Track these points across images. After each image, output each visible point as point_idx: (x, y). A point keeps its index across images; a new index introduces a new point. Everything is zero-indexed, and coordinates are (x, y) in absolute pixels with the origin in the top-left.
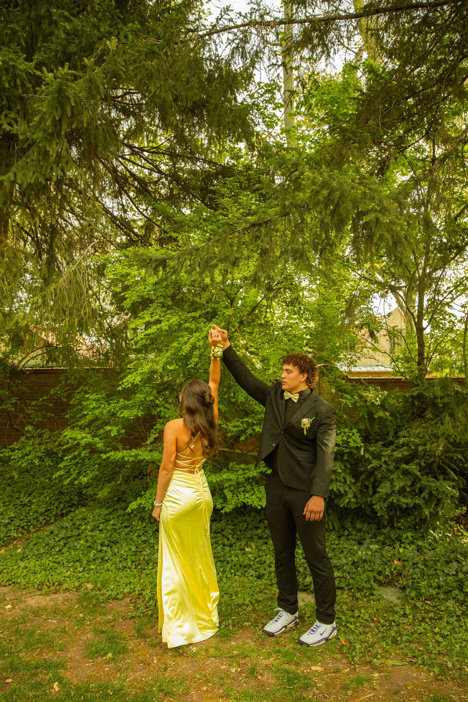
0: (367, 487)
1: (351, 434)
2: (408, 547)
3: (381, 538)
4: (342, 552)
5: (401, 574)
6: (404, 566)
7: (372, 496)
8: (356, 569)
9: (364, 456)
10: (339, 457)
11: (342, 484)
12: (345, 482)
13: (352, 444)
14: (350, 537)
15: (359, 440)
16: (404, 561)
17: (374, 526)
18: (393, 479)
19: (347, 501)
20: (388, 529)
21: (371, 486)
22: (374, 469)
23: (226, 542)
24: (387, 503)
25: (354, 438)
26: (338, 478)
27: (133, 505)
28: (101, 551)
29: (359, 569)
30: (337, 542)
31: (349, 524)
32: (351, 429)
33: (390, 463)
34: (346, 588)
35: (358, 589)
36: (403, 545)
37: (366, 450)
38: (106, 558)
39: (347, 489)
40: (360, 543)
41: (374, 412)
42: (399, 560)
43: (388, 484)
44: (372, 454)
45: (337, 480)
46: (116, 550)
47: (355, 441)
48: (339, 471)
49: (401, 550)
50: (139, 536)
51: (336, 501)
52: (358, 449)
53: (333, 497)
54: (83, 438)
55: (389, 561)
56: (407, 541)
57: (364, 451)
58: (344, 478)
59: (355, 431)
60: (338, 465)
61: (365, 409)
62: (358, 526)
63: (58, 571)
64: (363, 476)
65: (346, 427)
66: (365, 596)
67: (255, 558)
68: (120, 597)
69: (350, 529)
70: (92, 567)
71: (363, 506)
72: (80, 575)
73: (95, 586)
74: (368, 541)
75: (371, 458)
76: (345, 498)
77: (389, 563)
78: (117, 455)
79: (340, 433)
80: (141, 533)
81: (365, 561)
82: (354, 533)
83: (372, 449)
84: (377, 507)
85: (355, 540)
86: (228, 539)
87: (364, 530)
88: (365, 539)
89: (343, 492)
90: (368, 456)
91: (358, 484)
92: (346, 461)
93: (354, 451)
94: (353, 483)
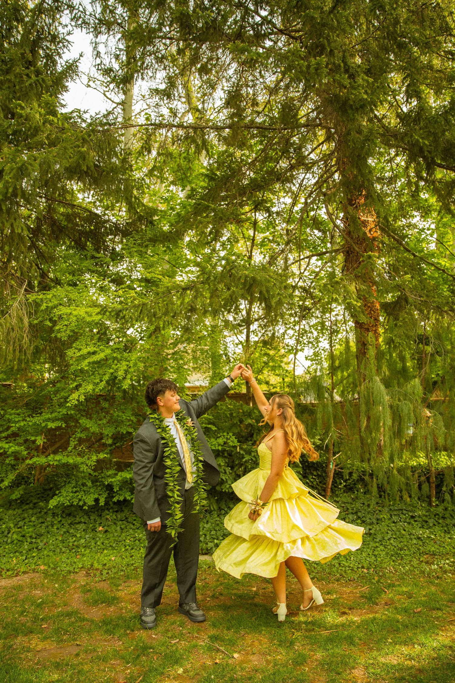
1: (229, 437)
9: (239, 452)
10: (221, 454)
11: (224, 474)
13: (231, 444)
15: (236, 441)
19: (228, 486)
22: (246, 462)
23: (132, 526)
25: (232, 440)
27: (53, 503)
28: (31, 543)
31: (224, 506)
32: (228, 433)
37: (241, 448)
38: (40, 548)
41: (244, 420)
44: (245, 450)
46: (45, 540)
47: (233, 442)
48: (222, 464)
50: (58, 529)
51: (218, 488)
52: (235, 447)
54: (10, 447)
57: (239, 449)
58: (224, 470)
59: (231, 434)
61: (238, 418)
63: (4, 561)
64: (237, 468)
65: (224, 432)
68: (76, 570)
70: (34, 554)
72: (26, 561)
73: (49, 566)
76: (226, 484)
78: (41, 460)
79: (221, 436)
80: (59, 526)
83: (245, 447)
86: (134, 524)
90: (242, 452)
91: (233, 474)
92: (225, 457)
93: (232, 449)
94: (230, 473)
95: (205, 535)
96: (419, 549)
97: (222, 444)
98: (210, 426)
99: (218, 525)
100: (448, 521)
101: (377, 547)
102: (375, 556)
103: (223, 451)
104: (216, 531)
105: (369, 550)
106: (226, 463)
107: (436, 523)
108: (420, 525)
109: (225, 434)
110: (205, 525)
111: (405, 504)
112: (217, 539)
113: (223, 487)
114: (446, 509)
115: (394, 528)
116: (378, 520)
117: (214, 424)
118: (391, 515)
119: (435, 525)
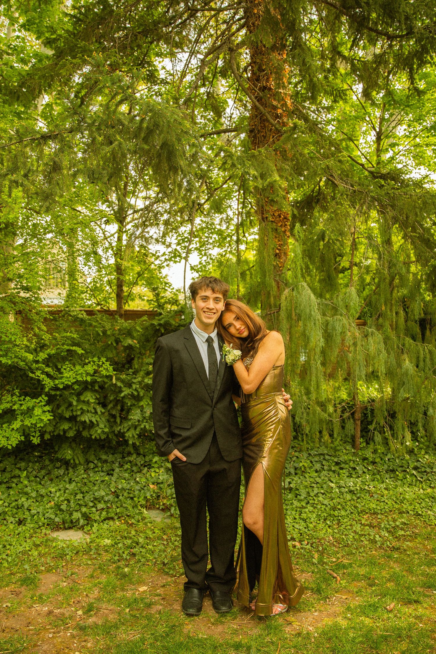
0: (114, 416)
1: (101, 363)
2: (157, 470)
3: (128, 466)
4: (95, 484)
5: (158, 497)
6: (161, 489)
7: (120, 425)
8: (118, 498)
9: (116, 384)
10: (90, 387)
11: (93, 415)
12: (96, 413)
13: (104, 373)
14: (96, 470)
15: (111, 368)
16: (158, 483)
17: (118, 456)
18: (142, 406)
19: (99, 431)
20: (134, 456)
21: (118, 415)
24: (138, 429)
25: (105, 367)
26: (89, 409)
29: (120, 497)
30: (85, 476)
32: (99, 358)
33: (139, 390)
34: (116, 517)
35: (128, 516)
36: (153, 470)
37: (118, 379)
39: (99, 419)
40: (110, 473)
41: (122, 340)
42: (153, 484)
43: (138, 411)
44: (122, 381)
45: (88, 411)
47: (106, 370)
48: (92, 401)
49: (153, 474)
51: (85, 434)
52: (110, 377)
53: (81, 429)
55: (145, 486)
56: (156, 465)
57: (116, 379)
58: (94, 409)
59: (103, 359)
60: (89, 395)
61: (113, 338)
62: (104, 457)
64: (111, 405)
65: (94, 357)
66: (138, 521)
67: (10, 504)
69: (96, 462)
71: (110, 436)
74: (117, 470)
75: (122, 386)
76: (97, 428)
77: (145, 488)
79: (89, 362)
81: (123, 489)
82: (100, 464)
83: (123, 377)
84: (129, 435)
85: (102, 471)
87: (109, 461)
88: (113, 470)
89: (95, 423)
90: (119, 384)
91: (107, 414)
92: (96, 391)
93: (106, 380)
94: (103, 413)
95: (68, 501)
96: (356, 507)
97: (92, 372)
98: (74, 348)
99: (85, 484)
100: (380, 468)
101: (303, 507)
102: (305, 520)
103: (94, 382)
104: (83, 493)
105: (294, 512)
106: (97, 399)
107: (365, 470)
108: (347, 474)
109: (95, 359)
110: (67, 486)
111: (327, 447)
112: (86, 506)
113: (92, 432)
114: (375, 452)
115: (318, 479)
116: (296, 469)
117: (78, 345)
118: (311, 462)
119: (364, 472)
